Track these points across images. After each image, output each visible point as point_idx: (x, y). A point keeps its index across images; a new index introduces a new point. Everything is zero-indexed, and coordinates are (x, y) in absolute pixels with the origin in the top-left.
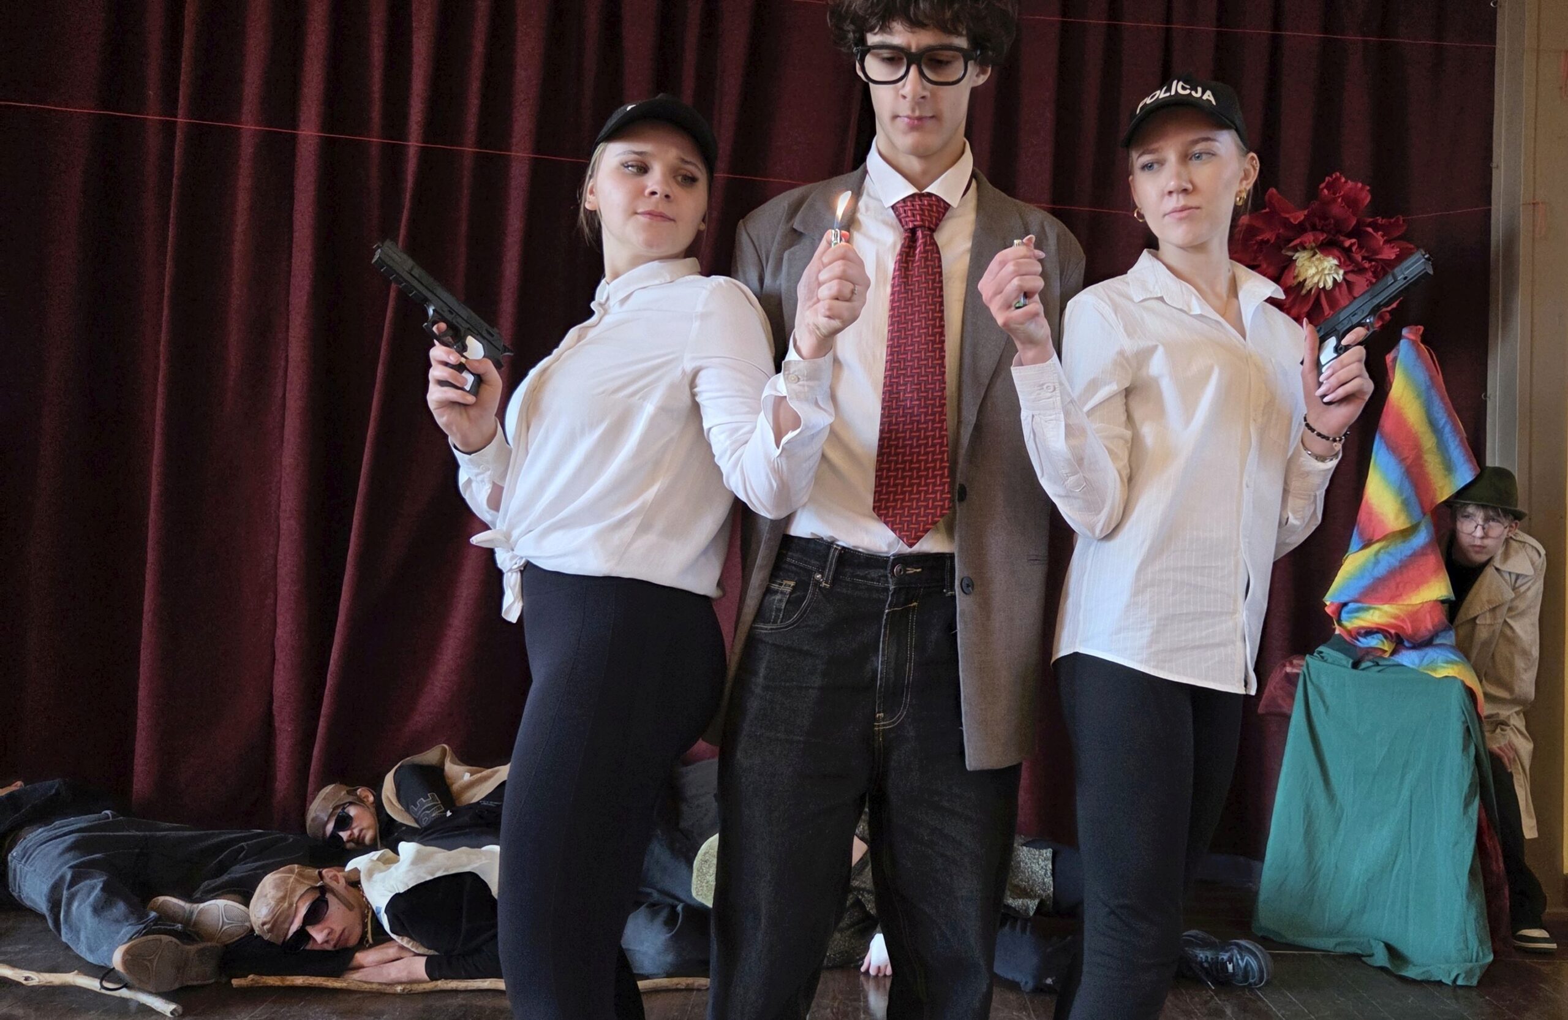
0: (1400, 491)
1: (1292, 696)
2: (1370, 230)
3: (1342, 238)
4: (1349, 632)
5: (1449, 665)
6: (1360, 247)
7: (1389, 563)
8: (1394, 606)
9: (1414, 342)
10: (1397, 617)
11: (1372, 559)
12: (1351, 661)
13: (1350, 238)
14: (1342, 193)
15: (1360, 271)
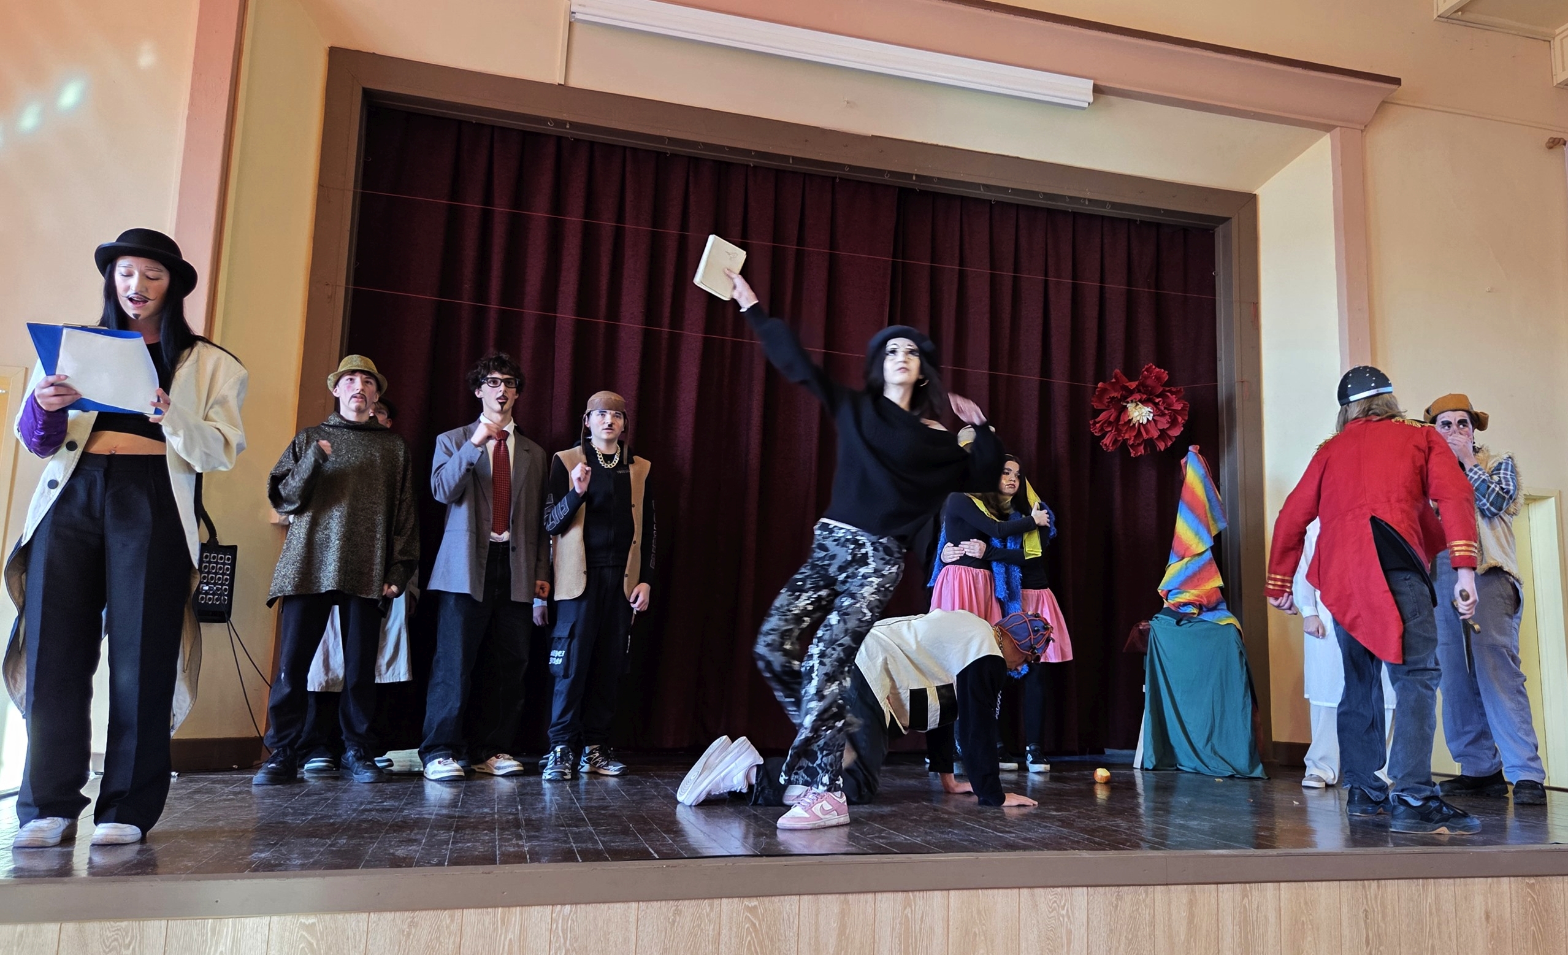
2: (1169, 394)
3: (1154, 398)
4: (1172, 606)
6: (1163, 403)
7: (1193, 568)
8: (1197, 590)
9: (1195, 454)
10: (1200, 596)
11: (1184, 566)
12: (1175, 620)
13: (1158, 398)
14: (1155, 374)
15: (1163, 415)
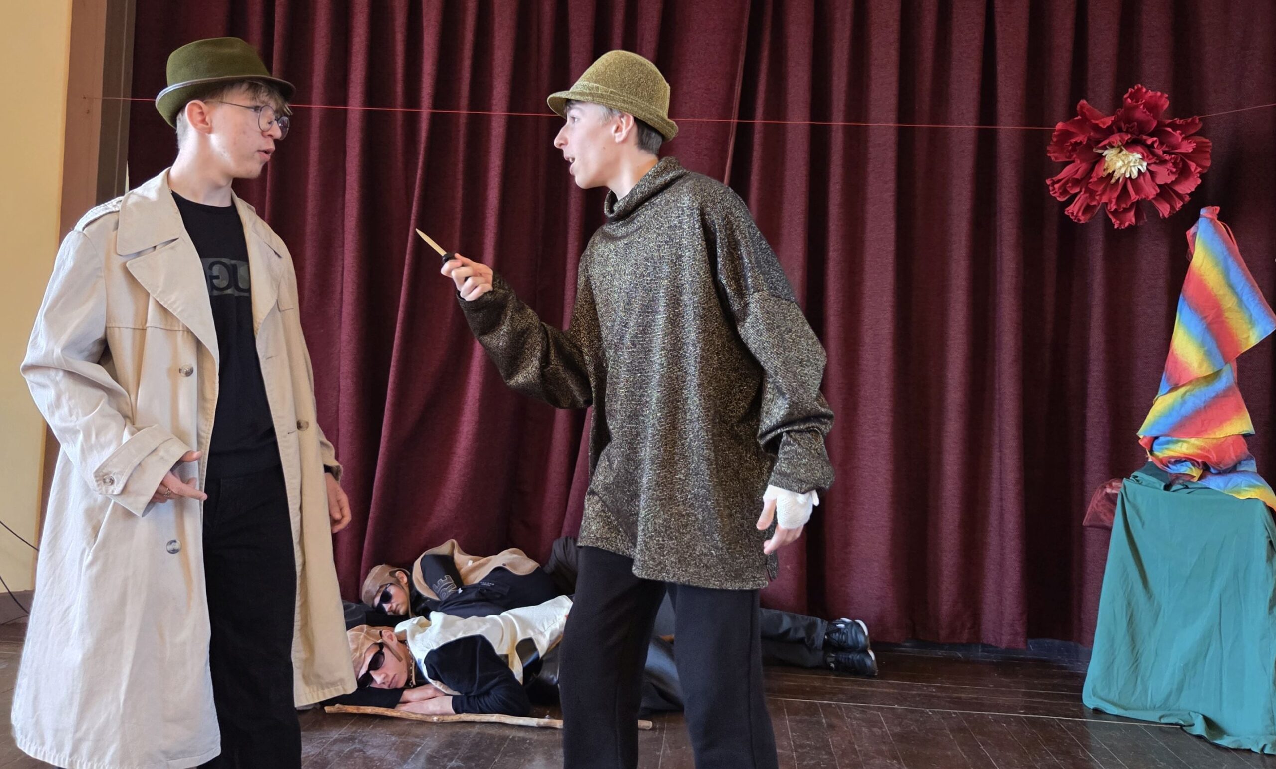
0: (1202, 344)
1: (1112, 512)
2: (1170, 129)
3: (1145, 137)
4: (1161, 461)
5: (1251, 489)
6: (1162, 143)
7: (1194, 403)
8: (1201, 439)
9: (1211, 220)
10: (1202, 448)
11: (1179, 399)
12: (1163, 485)
13: (1152, 136)
14: (1143, 101)
15: (1162, 162)
